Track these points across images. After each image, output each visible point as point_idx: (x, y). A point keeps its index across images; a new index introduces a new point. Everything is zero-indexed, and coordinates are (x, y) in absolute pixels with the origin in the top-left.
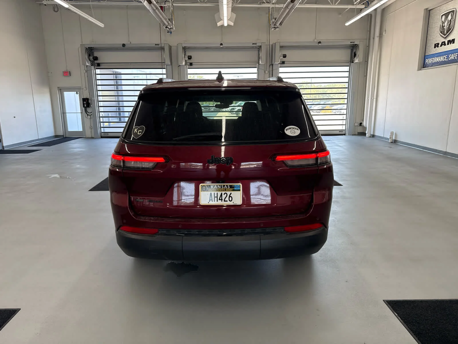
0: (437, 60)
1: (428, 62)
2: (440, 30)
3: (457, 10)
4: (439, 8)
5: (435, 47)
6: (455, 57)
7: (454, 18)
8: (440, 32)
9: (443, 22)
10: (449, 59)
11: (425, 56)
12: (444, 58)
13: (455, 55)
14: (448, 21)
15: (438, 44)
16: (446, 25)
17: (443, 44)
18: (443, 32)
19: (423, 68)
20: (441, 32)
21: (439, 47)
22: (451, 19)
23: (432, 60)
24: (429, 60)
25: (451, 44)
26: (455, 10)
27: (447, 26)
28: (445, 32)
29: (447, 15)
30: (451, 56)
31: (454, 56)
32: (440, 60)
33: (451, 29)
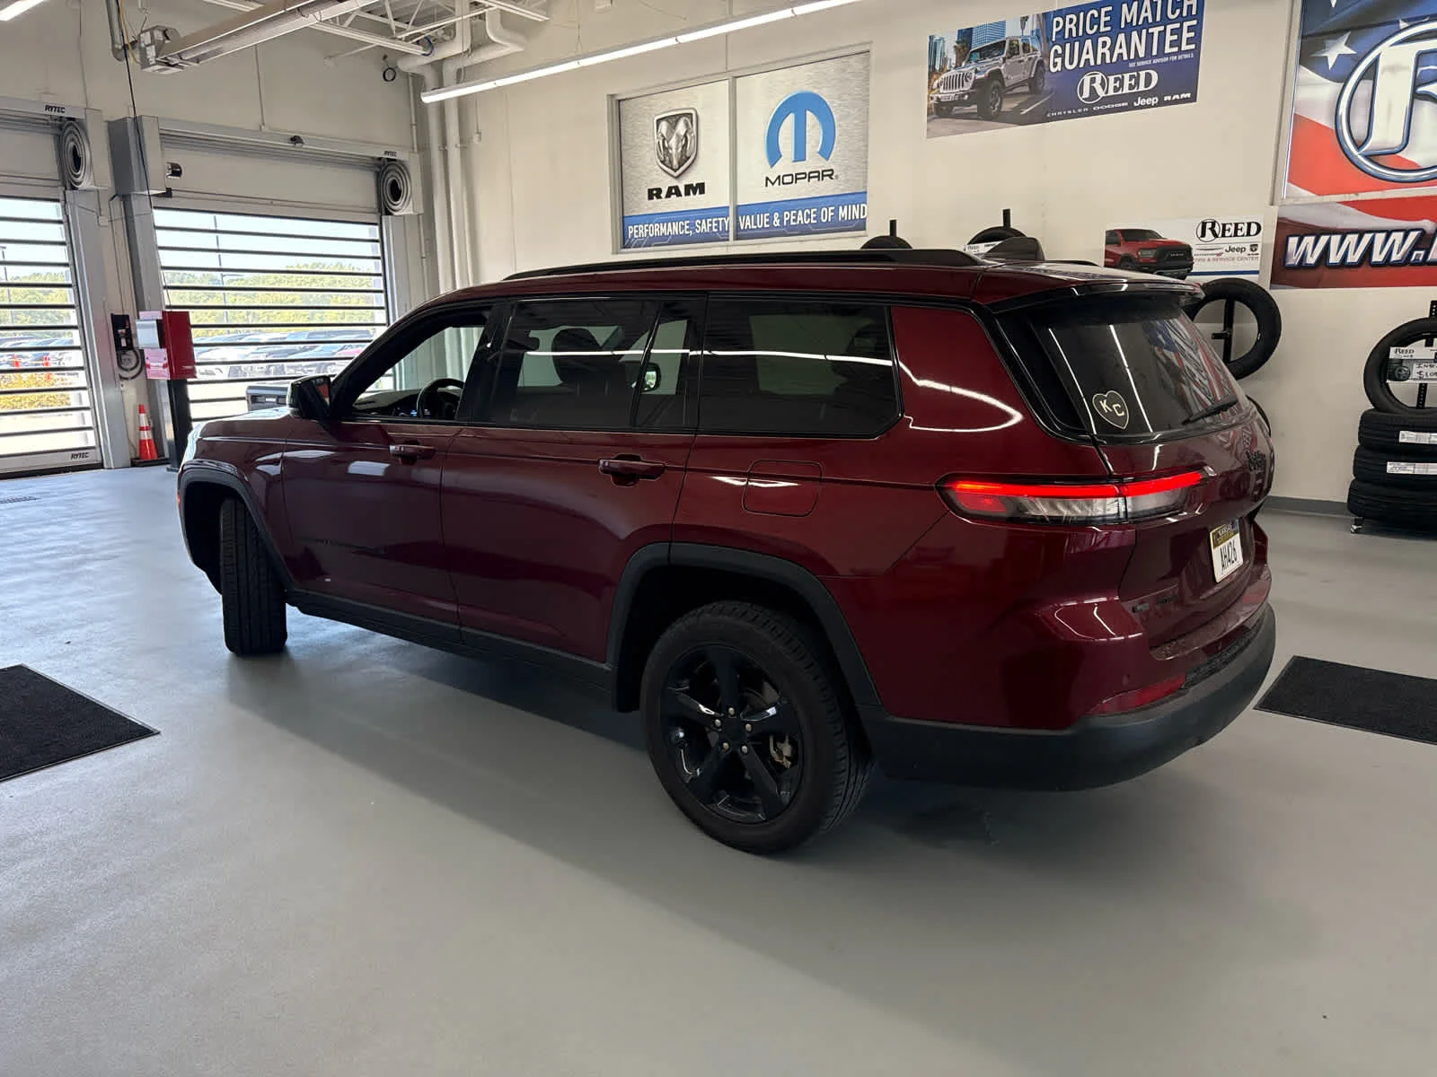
0: (663, 230)
1: (637, 234)
2: (659, 158)
3: (699, 114)
4: (645, 99)
5: (650, 198)
6: (711, 228)
7: (695, 133)
8: (659, 161)
9: (662, 136)
10: (698, 232)
11: (623, 217)
12: (683, 227)
13: (711, 223)
14: (678, 135)
15: (659, 191)
16: (674, 146)
17: (673, 191)
18: (667, 162)
19: (624, 248)
20: (662, 162)
21: (661, 198)
22: (686, 132)
23: (646, 230)
24: (637, 229)
25: (695, 193)
26: (692, 112)
27: (677, 149)
28: (675, 163)
29: (673, 120)
30: (701, 225)
31: (709, 225)
32: (670, 230)
33: (689, 158)
